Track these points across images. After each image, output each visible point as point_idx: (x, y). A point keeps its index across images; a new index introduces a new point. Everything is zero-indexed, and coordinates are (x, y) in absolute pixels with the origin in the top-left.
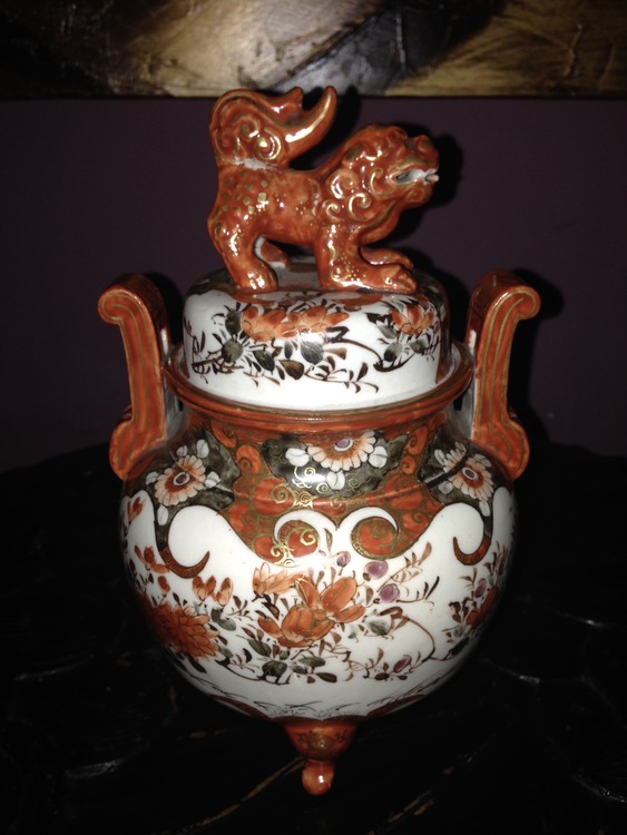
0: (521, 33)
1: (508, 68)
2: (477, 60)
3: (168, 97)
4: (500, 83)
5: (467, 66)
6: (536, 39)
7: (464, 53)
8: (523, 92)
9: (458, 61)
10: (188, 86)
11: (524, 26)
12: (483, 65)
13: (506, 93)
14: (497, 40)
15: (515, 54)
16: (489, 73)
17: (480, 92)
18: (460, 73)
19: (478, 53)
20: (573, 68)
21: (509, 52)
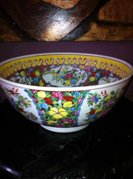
0: (92, 33)
1: (91, 37)
2: (86, 36)
3: (46, 41)
4: (89, 39)
5: (85, 37)
6: (94, 34)
7: (85, 36)
8: (93, 40)
9: (84, 37)
10: (49, 40)
11: (92, 32)
12: (87, 37)
13: (90, 40)
14: (89, 34)
15: (91, 36)
16: (88, 38)
17: (87, 40)
18: (84, 38)
19: (87, 35)
20: (99, 37)
21: (91, 35)
